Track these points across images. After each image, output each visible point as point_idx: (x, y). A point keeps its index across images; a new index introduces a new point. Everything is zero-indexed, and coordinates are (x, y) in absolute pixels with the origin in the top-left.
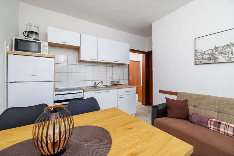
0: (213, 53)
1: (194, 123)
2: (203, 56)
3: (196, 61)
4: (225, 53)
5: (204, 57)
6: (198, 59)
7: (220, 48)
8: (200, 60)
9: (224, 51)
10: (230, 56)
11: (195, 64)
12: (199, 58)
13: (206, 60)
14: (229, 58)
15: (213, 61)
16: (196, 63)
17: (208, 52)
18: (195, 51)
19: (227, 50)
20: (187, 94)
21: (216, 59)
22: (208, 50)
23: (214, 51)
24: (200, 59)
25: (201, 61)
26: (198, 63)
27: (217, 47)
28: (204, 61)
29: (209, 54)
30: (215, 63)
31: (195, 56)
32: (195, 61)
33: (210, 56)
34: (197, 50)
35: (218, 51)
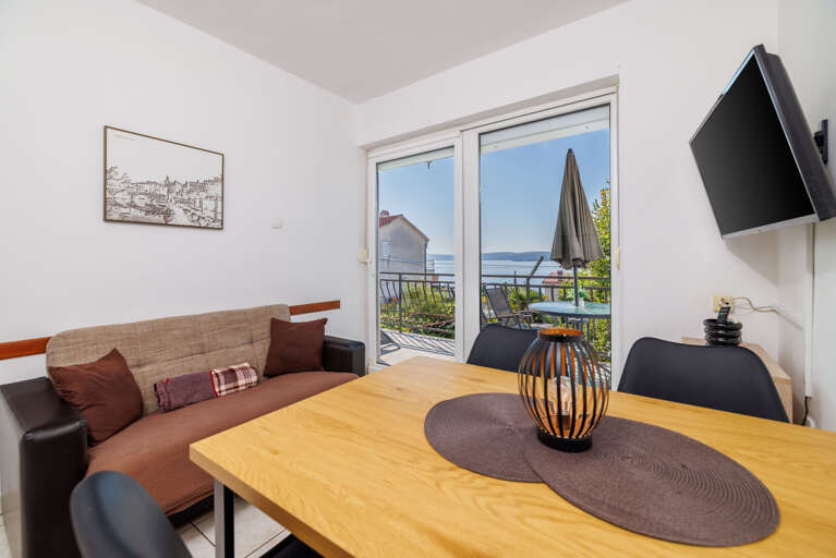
0: (160, 196)
1: (179, 408)
2: (133, 195)
3: (108, 208)
4: (187, 202)
5: (137, 200)
6: (116, 204)
7: (178, 188)
8: (121, 206)
9: (186, 197)
10: (198, 213)
11: (106, 220)
12: (118, 201)
13: (143, 213)
14: (195, 218)
15: (160, 219)
16: (108, 218)
17: (147, 187)
18: (106, 172)
19: (193, 196)
20: (106, 332)
21: (168, 213)
22: (148, 183)
23: (164, 191)
24: (124, 203)
25: (127, 210)
26: (116, 217)
27: (172, 180)
28: (135, 213)
29: (151, 195)
30: (166, 225)
31: (105, 189)
32: (105, 208)
33: (154, 203)
34: (111, 170)
35: (174, 195)
